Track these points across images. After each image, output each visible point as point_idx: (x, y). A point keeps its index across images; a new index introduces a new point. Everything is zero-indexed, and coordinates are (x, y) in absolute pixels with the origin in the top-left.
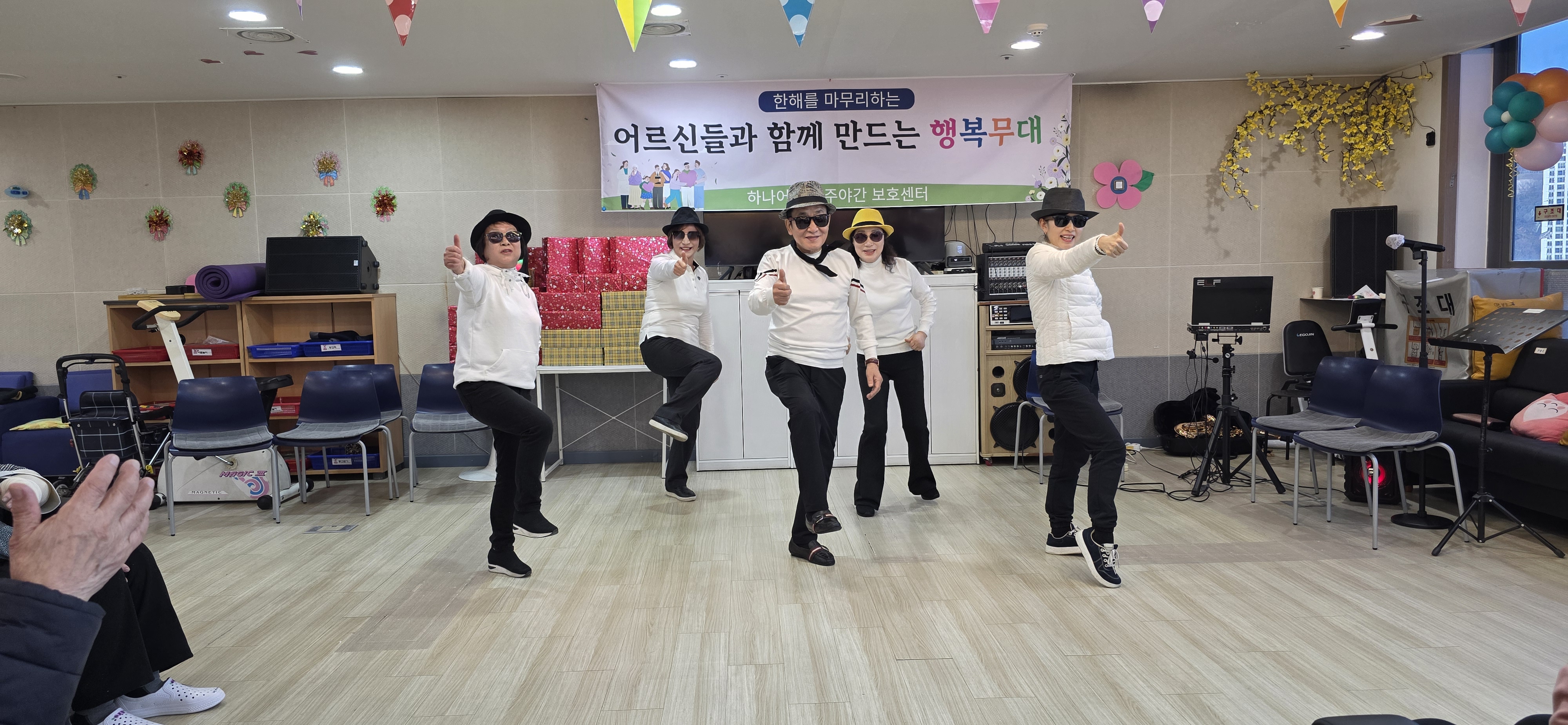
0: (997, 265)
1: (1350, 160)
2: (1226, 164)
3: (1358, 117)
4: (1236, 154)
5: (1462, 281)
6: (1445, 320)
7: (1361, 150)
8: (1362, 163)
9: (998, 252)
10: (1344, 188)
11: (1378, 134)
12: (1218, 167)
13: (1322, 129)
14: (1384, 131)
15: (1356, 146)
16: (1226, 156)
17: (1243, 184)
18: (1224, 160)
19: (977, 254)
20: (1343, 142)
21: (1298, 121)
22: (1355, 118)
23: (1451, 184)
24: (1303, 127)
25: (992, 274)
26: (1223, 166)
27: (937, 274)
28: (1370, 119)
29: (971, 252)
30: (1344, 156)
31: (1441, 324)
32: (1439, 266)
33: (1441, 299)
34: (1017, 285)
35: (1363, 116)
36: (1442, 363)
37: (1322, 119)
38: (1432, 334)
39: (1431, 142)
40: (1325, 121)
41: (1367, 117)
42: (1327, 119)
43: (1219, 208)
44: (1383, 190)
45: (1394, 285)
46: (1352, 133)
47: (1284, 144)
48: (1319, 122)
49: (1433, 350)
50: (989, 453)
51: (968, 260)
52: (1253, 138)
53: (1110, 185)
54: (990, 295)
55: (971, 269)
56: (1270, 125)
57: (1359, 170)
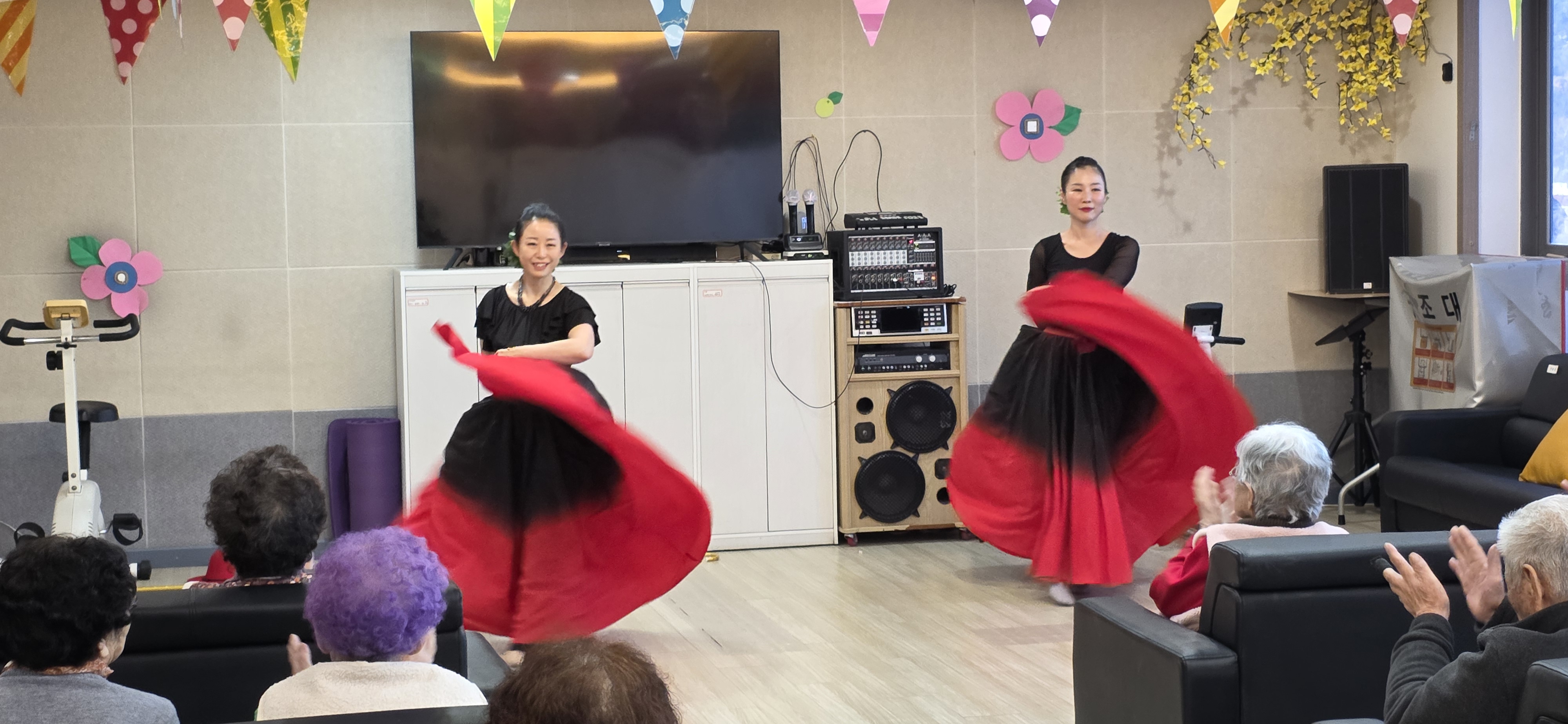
0: (860, 248)
1: (1349, 96)
2: (1180, 100)
3: (1358, 35)
4: (1194, 85)
5: (1467, 276)
6: (1452, 328)
7: (1361, 83)
8: (1363, 100)
9: (867, 228)
10: (1344, 132)
11: (1384, 61)
12: (1171, 102)
13: (1311, 50)
14: (1391, 57)
15: (1355, 77)
16: (1181, 88)
17: (1204, 130)
18: (1179, 91)
19: (828, 230)
20: (1339, 70)
21: (1277, 38)
22: (1353, 35)
23: (1471, 137)
24: (1285, 47)
25: (854, 262)
26: (1177, 102)
27: (773, 260)
28: (1375, 36)
29: (820, 228)
30: (1341, 89)
31: (1448, 333)
32: (1460, 251)
33: (1446, 300)
34: (890, 278)
35: (1365, 33)
36: (1451, 386)
37: (1310, 35)
38: (1441, 347)
39: (1447, 77)
40: (1314, 39)
41: (1370, 34)
42: (1317, 35)
43: (1174, 161)
44: (1390, 141)
45: (1398, 278)
46: (1350, 57)
47: (1257, 73)
48: (1306, 40)
49: (1441, 368)
50: (852, 527)
51: (817, 239)
52: (1215, 63)
53: (1019, 126)
54: (852, 291)
55: (822, 253)
56: (1241, 42)
57: (1359, 110)
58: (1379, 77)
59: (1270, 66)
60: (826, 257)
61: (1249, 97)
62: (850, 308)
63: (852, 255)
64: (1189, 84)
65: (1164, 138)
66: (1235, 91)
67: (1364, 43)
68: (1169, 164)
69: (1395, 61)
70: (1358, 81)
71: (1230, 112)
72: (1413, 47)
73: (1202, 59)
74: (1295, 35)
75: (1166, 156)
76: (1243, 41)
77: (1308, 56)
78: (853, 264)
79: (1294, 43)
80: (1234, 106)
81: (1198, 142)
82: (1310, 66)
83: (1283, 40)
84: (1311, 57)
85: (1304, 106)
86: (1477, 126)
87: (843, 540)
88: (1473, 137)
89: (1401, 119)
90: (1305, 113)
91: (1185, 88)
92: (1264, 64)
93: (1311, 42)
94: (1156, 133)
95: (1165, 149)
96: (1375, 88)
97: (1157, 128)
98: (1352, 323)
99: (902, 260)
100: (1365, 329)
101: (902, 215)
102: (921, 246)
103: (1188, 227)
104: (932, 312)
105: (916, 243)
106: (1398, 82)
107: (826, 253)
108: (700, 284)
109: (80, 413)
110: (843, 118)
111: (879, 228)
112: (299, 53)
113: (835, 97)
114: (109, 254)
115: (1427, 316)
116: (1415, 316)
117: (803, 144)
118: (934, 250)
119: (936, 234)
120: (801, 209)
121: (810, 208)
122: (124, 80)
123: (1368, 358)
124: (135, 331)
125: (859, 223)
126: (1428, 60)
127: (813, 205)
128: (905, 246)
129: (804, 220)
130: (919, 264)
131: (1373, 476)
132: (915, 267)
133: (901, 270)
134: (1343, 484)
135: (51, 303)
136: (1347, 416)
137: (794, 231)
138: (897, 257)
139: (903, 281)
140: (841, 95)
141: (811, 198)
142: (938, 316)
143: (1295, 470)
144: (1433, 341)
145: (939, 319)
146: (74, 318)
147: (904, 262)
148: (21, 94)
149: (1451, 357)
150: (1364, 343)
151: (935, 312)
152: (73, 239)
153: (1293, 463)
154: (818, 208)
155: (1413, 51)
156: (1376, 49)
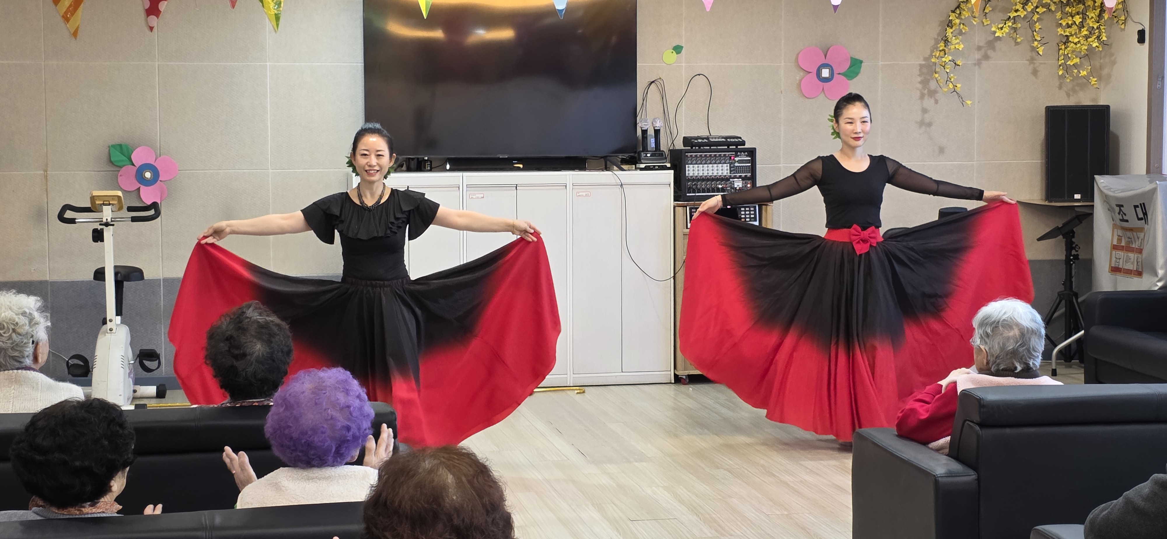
0: (694, 162)
1: (1066, 53)
2: (938, 55)
3: (1073, 7)
4: (949, 43)
5: (1154, 191)
6: (1141, 230)
7: (1076, 44)
8: (1077, 57)
9: (699, 148)
10: (1061, 81)
11: (1093, 27)
12: (931, 56)
13: (1038, 18)
14: (1099, 24)
15: (1071, 39)
16: (939, 46)
17: (955, 77)
18: (937, 48)
19: (671, 148)
20: (1059, 34)
21: (1012, 9)
22: (1070, 8)
23: (1158, 86)
24: (1018, 16)
25: (690, 172)
26: (935, 56)
27: (629, 170)
28: (1087, 8)
29: (664, 147)
30: (1060, 48)
31: (1138, 233)
32: (1148, 171)
33: (1137, 209)
34: (717, 185)
35: (1079, 6)
36: (1139, 274)
37: (1037, 7)
38: (1132, 244)
39: (1141, 39)
40: (1040, 10)
41: (1083, 7)
42: (1043, 7)
43: (932, 101)
44: (1097, 88)
45: (1101, 191)
46: (1068, 24)
47: (996, 35)
48: (1034, 11)
49: (1132, 260)
50: (685, 370)
51: (662, 155)
52: (965, 27)
53: (816, 72)
54: (688, 194)
55: (666, 166)
56: (985, 11)
57: (1073, 64)
58: (1089, 40)
59: (1006, 30)
60: (669, 169)
61: (990, 53)
62: (686, 207)
63: (688, 167)
64: (946, 42)
65: (925, 83)
66: (979, 48)
67: (1078, 14)
68: (928, 102)
69: (1102, 27)
70: (1073, 42)
71: (975, 64)
72: (1116, 17)
73: (955, 24)
74: (1026, 6)
75: (926, 97)
76: (987, 11)
77: (1036, 23)
78: (689, 174)
79: (1025, 13)
80: (979, 60)
81: (951, 86)
82: (1037, 30)
83: (1017, 11)
84: (1037, 24)
85: (1032, 60)
86: (1163, 78)
87: (678, 379)
88: (1160, 86)
89: (1105, 72)
90: (1032, 65)
91: (942, 45)
92: (1002, 28)
93: (1038, 13)
94: (919, 79)
95: (926, 92)
96: (1086, 48)
97: (919, 75)
98: (1065, 225)
99: (726, 172)
100: (1074, 230)
101: (726, 138)
102: (740, 162)
103: (942, 150)
104: (747, 211)
105: (737, 159)
106: (1103, 43)
107: (669, 165)
108: (574, 187)
109: (116, 274)
110: (684, 65)
111: (709, 148)
112: (280, 11)
113: (678, 49)
114: (139, 157)
115: (1123, 220)
116: (1113, 220)
117: (653, 84)
118: (750, 164)
119: (752, 152)
120: (651, 132)
121: (657, 132)
122: (151, 29)
123: (1077, 251)
124: (157, 214)
125: (694, 144)
126: (1126, 27)
127: (660, 130)
128: (728, 161)
129: (653, 140)
130: (738, 175)
131: (1078, 340)
132: (735, 177)
133: (725, 179)
134: (1056, 346)
135: (95, 193)
136: (1059, 294)
137: (645, 149)
138: (722, 170)
139: (726, 187)
140: (683, 47)
141: (658, 124)
142: (752, 214)
143: (1016, 332)
144: (1127, 239)
145: (752, 216)
146: (113, 205)
147: (727, 173)
148: (76, 39)
149: (1140, 251)
150: (1073, 240)
151: (750, 211)
152: (113, 146)
153: (1014, 327)
154: (663, 132)
155: (1116, 20)
156: (1087, 18)
